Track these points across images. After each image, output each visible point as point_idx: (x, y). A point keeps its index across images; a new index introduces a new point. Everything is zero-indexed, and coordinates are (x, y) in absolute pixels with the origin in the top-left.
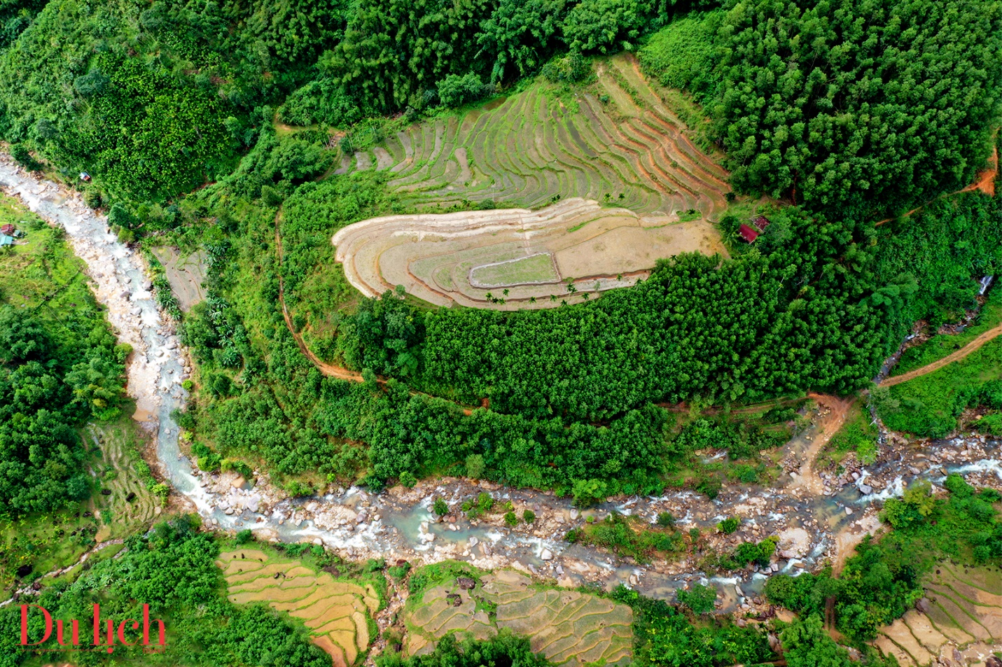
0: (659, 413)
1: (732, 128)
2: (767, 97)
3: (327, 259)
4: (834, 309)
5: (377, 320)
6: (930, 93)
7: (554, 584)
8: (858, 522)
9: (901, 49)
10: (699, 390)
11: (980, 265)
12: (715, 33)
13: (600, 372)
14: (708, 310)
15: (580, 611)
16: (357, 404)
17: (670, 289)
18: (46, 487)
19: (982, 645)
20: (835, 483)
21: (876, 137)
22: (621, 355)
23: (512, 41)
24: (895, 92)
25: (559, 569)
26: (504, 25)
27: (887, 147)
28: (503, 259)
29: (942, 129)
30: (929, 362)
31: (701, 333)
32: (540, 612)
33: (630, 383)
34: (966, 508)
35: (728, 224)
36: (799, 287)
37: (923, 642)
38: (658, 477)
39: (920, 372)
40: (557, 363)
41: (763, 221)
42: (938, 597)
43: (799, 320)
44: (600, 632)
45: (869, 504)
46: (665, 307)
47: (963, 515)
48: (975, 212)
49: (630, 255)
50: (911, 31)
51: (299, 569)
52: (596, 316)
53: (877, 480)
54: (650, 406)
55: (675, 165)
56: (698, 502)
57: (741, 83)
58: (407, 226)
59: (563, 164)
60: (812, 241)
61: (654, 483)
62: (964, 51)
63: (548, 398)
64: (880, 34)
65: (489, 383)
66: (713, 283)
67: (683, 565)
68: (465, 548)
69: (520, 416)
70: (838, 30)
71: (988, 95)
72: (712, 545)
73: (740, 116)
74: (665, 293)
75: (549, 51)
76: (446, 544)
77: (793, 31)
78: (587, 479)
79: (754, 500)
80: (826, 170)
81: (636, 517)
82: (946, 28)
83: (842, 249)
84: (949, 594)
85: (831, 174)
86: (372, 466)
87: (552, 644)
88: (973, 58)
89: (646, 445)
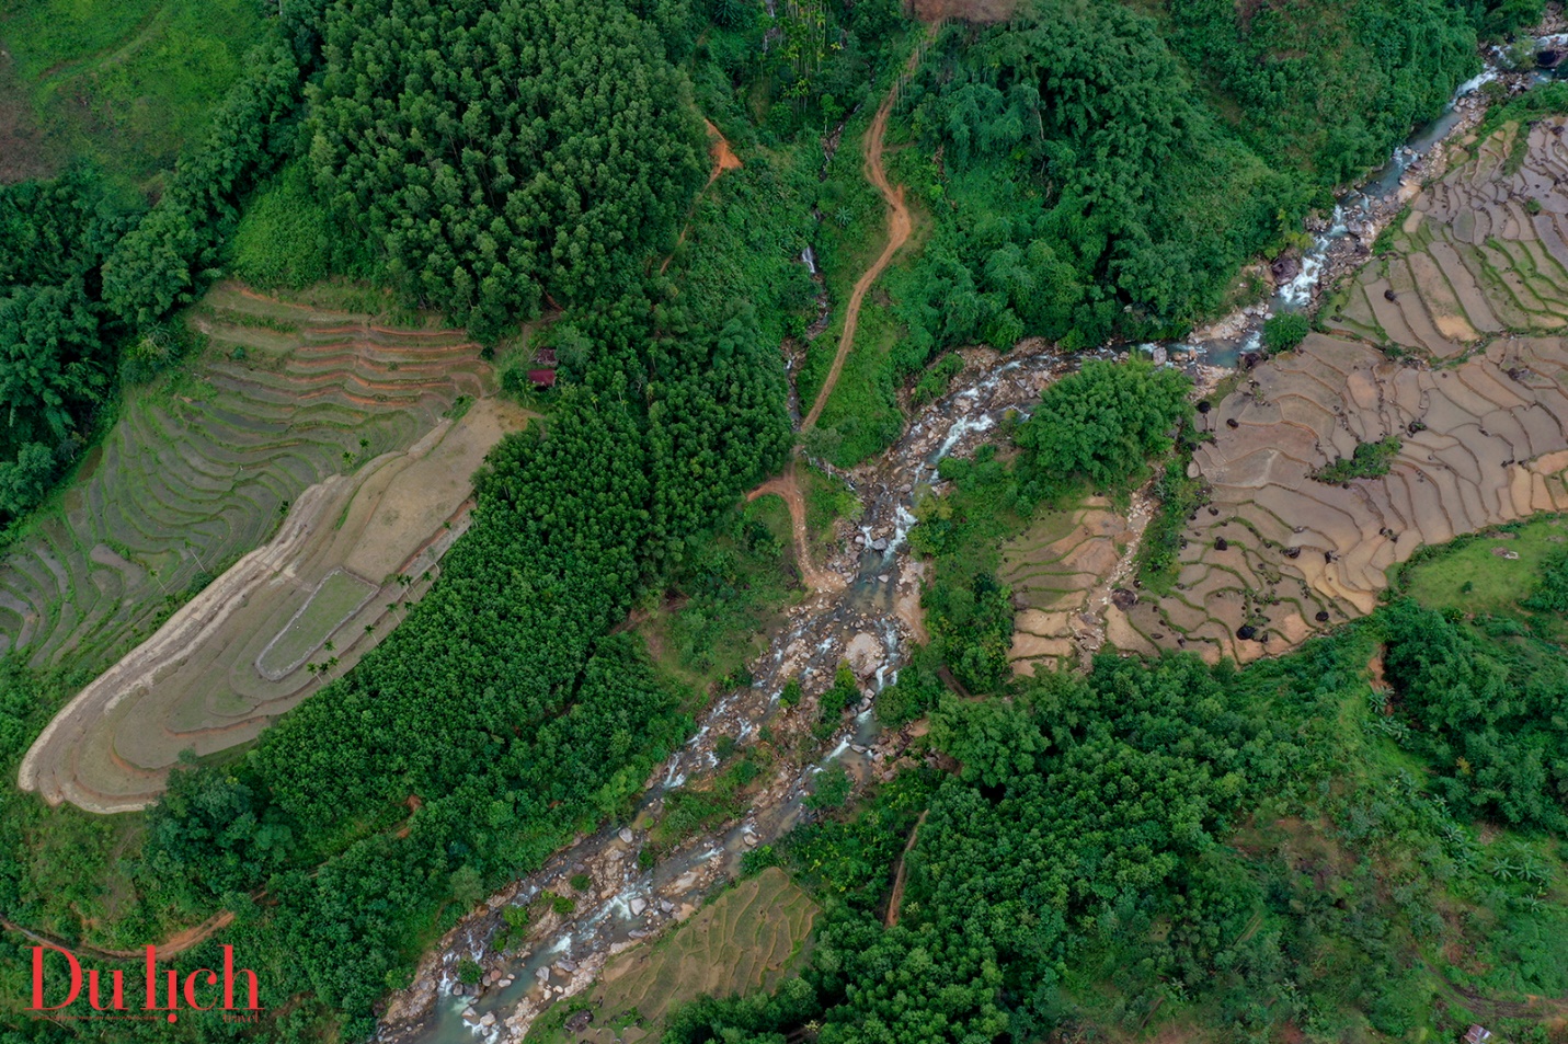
0: (619, 641)
1: (427, 275)
2: (437, 216)
3: (37, 815)
4: (695, 388)
5: (188, 818)
6: (600, 99)
7: (675, 927)
8: (902, 581)
9: (534, 75)
10: (636, 582)
11: (789, 244)
12: (312, 189)
13: (518, 650)
14: (573, 487)
15: (728, 921)
16: (249, 953)
17: (512, 496)
19: (1097, 590)
20: (848, 563)
21: (586, 179)
22: (525, 611)
23: (48, 368)
24: (566, 122)
25: (665, 906)
26: (21, 356)
27: (606, 182)
28: (285, 623)
29: (642, 128)
30: (826, 374)
31: (587, 518)
32: (687, 967)
33: (559, 635)
34: (977, 481)
35: (511, 382)
36: (642, 392)
37: (1051, 633)
38: (678, 713)
39: (826, 389)
41: (548, 350)
42: (1026, 583)
43: (672, 426)
44: (767, 921)
45: (895, 556)
46: (525, 520)
47: (980, 490)
48: (738, 192)
49: (434, 498)
50: (528, 50)
52: (459, 592)
53: (881, 527)
54: (603, 642)
55: (394, 367)
56: (740, 701)
57: (394, 221)
58: (115, 688)
59: (254, 465)
60: (614, 334)
61: (680, 723)
62: (596, 38)
63: (484, 729)
64: (498, 73)
65: (400, 772)
66: (554, 454)
67: (784, 776)
68: (541, 989)
69: (470, 776)
70: (450, 96)
71: (656, 68)
72: (793, 730)
73: (424, 256)
74: (512, 506)
75: (109, 350)
76: (515, 1008)
77: (405, 130)
78: (607, 781)
79: (790, 649)
80: (566, 249)
81: (693, 775)
82: (559, 25)
83: (650, 321)
84: (1032, 570)
85: (575, 249)
86: (339, 1010)
87: (731, 983)
88: (610, 40)
89: (635, 687)
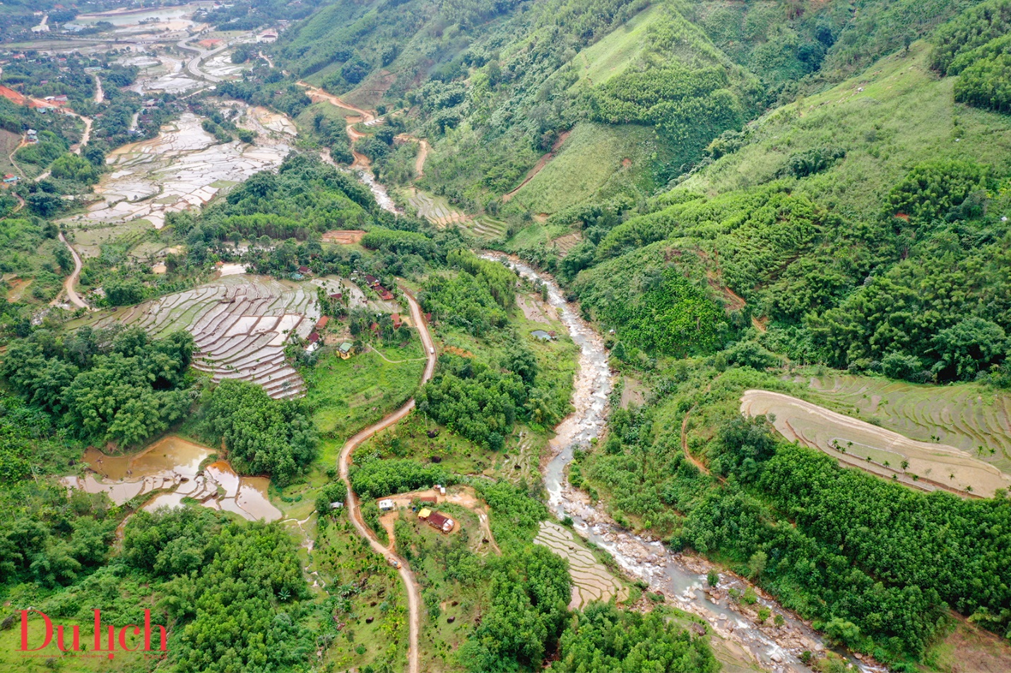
13: (899, 540)
16: (697, 487)
18: (480, 425)
23: (960, 348)
33: (923, 562)
40: (865, 512)
51: (587, 555)
59: (958, 429)
63: (843, 536)
78: (845, 619)
